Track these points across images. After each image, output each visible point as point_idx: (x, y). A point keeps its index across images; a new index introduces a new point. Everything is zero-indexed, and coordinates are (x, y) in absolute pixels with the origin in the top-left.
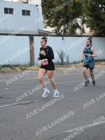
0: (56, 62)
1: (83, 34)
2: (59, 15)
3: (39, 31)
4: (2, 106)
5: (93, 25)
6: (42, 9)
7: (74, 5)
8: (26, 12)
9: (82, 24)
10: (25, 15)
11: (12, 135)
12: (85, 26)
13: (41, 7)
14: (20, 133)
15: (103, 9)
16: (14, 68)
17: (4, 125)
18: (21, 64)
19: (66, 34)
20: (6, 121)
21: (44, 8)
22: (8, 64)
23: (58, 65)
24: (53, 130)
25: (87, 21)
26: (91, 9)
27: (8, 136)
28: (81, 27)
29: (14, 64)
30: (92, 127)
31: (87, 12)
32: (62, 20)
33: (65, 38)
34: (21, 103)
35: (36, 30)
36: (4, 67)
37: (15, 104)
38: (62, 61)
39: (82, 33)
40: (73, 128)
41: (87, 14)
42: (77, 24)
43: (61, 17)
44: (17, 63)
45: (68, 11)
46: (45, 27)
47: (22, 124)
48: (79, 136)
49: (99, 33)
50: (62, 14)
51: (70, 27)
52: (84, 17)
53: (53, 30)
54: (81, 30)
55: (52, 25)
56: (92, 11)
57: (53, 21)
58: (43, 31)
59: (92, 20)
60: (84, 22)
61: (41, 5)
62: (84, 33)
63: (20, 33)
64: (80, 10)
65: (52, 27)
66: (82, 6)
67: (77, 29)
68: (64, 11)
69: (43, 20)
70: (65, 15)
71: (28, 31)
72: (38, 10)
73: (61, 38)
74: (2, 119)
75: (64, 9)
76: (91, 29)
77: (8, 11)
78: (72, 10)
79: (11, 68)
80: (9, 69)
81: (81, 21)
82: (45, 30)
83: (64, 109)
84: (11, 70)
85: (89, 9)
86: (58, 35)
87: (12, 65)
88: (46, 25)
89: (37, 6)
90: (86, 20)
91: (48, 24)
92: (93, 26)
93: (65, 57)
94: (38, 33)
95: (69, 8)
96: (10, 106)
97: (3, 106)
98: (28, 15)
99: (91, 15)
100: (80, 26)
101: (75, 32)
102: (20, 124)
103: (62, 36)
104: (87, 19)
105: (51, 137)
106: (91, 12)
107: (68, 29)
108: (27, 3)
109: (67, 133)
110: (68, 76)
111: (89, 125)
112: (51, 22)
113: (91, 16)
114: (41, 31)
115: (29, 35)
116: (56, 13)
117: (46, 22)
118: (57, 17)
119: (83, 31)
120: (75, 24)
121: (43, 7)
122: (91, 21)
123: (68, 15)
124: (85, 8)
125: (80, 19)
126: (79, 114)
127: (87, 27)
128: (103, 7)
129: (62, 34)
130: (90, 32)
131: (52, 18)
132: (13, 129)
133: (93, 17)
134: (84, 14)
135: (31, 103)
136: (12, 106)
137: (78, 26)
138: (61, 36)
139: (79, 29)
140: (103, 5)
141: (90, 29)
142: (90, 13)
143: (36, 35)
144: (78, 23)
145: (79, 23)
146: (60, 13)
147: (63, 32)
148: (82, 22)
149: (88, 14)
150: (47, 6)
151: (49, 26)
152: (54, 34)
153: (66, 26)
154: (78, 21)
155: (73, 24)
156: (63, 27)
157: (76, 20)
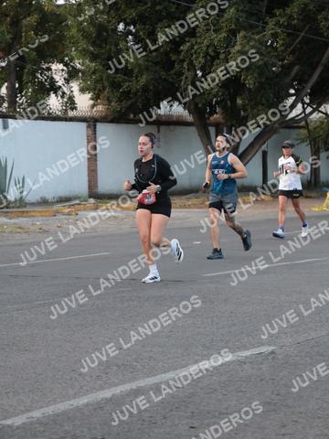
1: (71, 114)
5: (99, 86)
7: (41, 19)
9: (67, 81)
12: (75, 86)
15: (130, 37)
19: (15, 109)
25: (83, 73)
26: (94, 35)
28: (65, 89)
30: (87, 405)
31: (83, 44)
39: (66, 110)
41: (80, 51)
42: (52, 81)
45: (21, 36)
49: (118, 112)
50: (2, 45)
51: (30, 90)
52: (71, 60)
54: (62, 97)
56: (98, 42)
59: (95, 70)
60: (72, 75)
62: (72, 109)
64: (61, 38)
66: (67, 25)
67: (53, 96)
68: (10, 36)
70: (13, 51)
75: (9, 32)
76: (96, 98)
78: (36, 34)
81: (63, 70)
85: (86, 36)
90: (79, 71)
92: (100, 90)
93: (12, 182)
95: (24, 29)
99: (92, 53)
100: (60, 87)
103: (3, 116)
104: (82, 65)
106: (94, 44)
107: (22, 96)
109: (9, 426)
111: (77, 400)
113: (94, 57)
119: (71, 103)
120: (46, 80)
122: (94, 73)
124: (74, 31)
125: (61, 66)
126: (49, 365)
127: (82, 90)
128: (130, 33)
129: (4, 110)
130: (93, 106)
133: (98, 60)
134: (73, 49)
137: (54, 88)
139: (57, 96)
140: (129, 26)
141: (91, 99)
142: (92, 49)
144: (55, 76)
145: (57, 77)
147: (6, 104)
148: (66, 76)
149: (84, 50)
153: (17, 85)
154: (54, 72)
155: (38, 78)
156: (7, 88)
157: (49, 69)
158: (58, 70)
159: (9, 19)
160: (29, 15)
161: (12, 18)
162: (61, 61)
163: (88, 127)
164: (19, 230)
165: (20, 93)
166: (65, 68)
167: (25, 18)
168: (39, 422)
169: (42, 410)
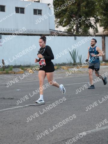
0: (68, 62)
1: (97, 34)
2: (71, 14)
3: (51, 31)
4: (13, 107)
5: (106, 24)
6: (54, 8)
7: (87, 3)
8: (37, 11)
9: (95, 23)
10: (36, 14)
11: (24, 138)
12: (98, 25)
13: (53, 6)
14: (32, 135)
16: (25, 68)
17: (16, 127)
18: (33, 65)
19: (78, 33)
20: (17, 123)
21: (56, 7)
22: (20, 65)
23: (70, 65)
24: (66, 132)
25: (101, 20)
26: (105, 7)
27: (20, 138)
28: (95, 26)
29: (26, 64)
30: (106, 129)
31: (101, 11)
32: (75, 19)
33: (77, 37)
34: (32, 104)
35: (48, 30)
36: (15, 68)
37: (27, 105)
38: (75, 61)
39: (95, 33)
40: (86, 131)
41: (100, 13)
42: (90, 23)
43: (74, 16)
44: (28, 64)
45: (80, 9)
46: (57, 27)
47: (34, 126)
48: (93, 139)
50: (74, 13)
51: (83, 27)
52: (97, 16)
53: (65, 30)
54: (94, 29)
55: (64, 24)
56: (106, 10)
57: (65, 20)
58: (55, 30)
59: (105, 19)
60: (97, 21)
61: (53, 4)
62: (97, 32)
63: (31, 33)
64: (94, 9)
65: (64, 26)
66: (95, 5)
67: (90, 28)
68: (77, 9)
69: (55, 19)
70: (78, 14)
71: (39, 31)
72: (50, 9)
73: (73, 37)
74: (14, 121)
75: (76, 8)
76: (105, 28)
77: (20, 10)
78: (85, 8)
79: (22, 69)
80: (20, 69)
81: (94, 20)
82: (56, 29)
83: (77, 110)
84: (23, 71)
85: (102, 8)
86: (70, 35)
87: (23, 65)
88: (58, 24)
89: (49, 5)
90: (99, 19)
91: (60, 23)
92: (106, 26)
93: (78, 57)
94: (50, 32)
95: (81, 7)
96: (21, 108)
97: (15, 108)
98: (40, 14)
99: (104, 13)
100: (93, 25)
101: (88, 31)
102: (31, 126)
103: (75, 36)
104: (101, 18)
105: (64, 140)
106: (105, 10)
107: (80, 29)
108: (39, 2)
110: (81, 77)
111: (103, 128)
112: (63, 21)
113: (105, 15)
114: (53, 31)
115: (40, 35)
116: (69, 12)
117: (58, 21)
118: (69, 16)
119: (97, 30)
120: (88, 23)
121: (54, 5)
122: (105, 20)
123: (81, 14)
124: (98, 6)
125: (93, 18)
126: (92, 116)
127: (100, 26)
129: (75, 34)
130: (104, 31)
131: (64, 17)
132: (25, 131)
133: (106, 16)
134: (97, 12)
135: (43, 104)
136: (24, 107)
137: (91, 26)
138: (73, 36)
139: (92, 28)
141: (103, 29)
142: (104, 12)
143: (48, 35)
144: (91, 22)
145: (92, 22)
146: (72, 12)
147: (75, 32)
148: (95, 21)
149: (101, 12)
150: (59, 5)
151: (61, 25)
152: (66, 34)
153: (79, 25)
154: (91, 20)
155: (86, 23)
156: (76, 26)
157: (89, 19)
158: (92, 20)
159: (77, 4)
160: (83, 2)
161: (78, 4)
162: (93, 17)
163: (102, 38)
164: (80, 72)
165: (80, 28)
166: (95, 19)
167: (82, 3)
168: (90, 134)
169: (91, 131)
